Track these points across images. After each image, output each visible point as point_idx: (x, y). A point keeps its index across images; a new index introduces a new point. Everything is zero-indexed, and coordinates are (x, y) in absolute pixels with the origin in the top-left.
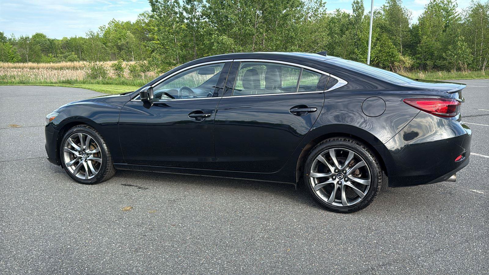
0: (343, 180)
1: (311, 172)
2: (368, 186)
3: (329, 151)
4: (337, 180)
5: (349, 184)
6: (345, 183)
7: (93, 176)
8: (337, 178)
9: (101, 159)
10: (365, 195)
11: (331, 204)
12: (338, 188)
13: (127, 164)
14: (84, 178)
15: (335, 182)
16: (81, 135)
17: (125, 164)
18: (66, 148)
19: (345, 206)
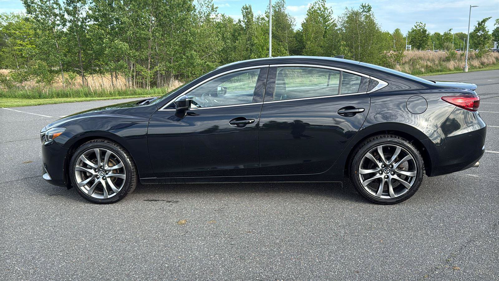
0: (390, 173)
1: (360, 169)
2: (413, 178)
3: (377, 148)
4: (384, 174)
5: (395, 177)
6: (391, 177)
7: (115, 194)
8: (383, 173)
9: (125, 175)
10: (411, 186)
11: (379, 197)
12: (385, 182)
13: (156, 178)
14: (102, 197)
15: (382, 176)
16: (97, 150)
17: (154, 178)
18: (77, 166)
19: (392, 197)
